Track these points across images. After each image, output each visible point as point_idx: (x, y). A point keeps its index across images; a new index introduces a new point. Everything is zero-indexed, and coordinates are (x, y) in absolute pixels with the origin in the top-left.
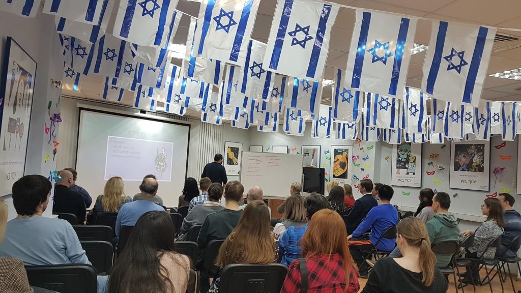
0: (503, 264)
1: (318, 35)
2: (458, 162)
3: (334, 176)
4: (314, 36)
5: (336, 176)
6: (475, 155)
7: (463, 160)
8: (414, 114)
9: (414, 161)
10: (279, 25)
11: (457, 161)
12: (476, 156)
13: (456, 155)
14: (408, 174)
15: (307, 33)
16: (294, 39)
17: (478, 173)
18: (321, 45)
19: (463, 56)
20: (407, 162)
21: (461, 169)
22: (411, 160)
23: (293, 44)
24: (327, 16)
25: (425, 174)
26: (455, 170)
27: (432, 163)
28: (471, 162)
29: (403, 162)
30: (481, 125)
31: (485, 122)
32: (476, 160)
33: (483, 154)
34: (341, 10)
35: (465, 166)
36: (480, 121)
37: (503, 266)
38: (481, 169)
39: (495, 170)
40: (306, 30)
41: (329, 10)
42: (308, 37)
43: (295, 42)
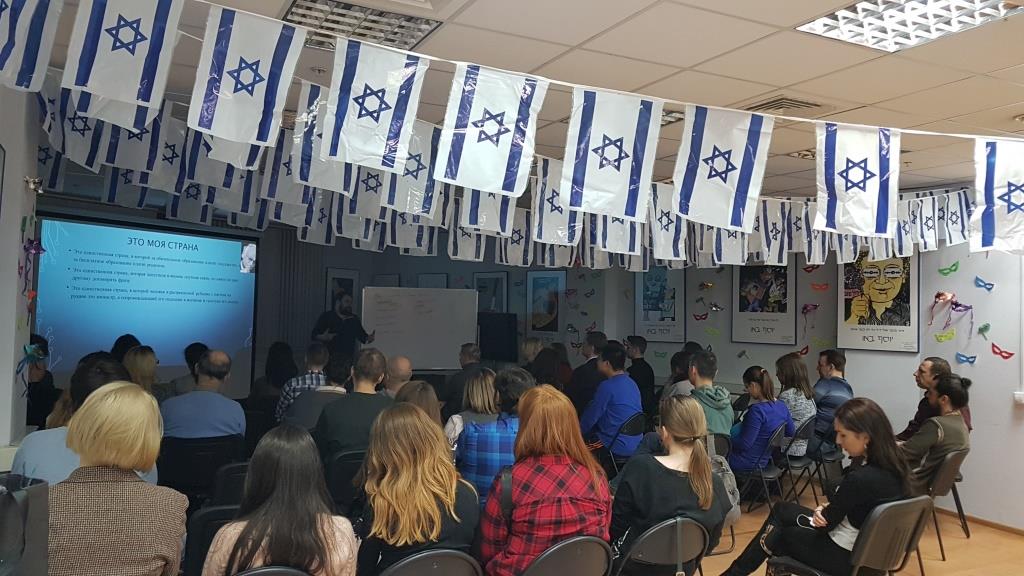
0: (818, 466)
1: (517, 126)
2: (746, 297)
3: (534, 328)
4: (512, 127)
5: (538, 326)
6: (772, 284)
7: (754, 292)
8: (666, 228)
9: (673, 298)
10: (457, 111)
11: (743, 294)
12: (774, 285)
13: (741, 285)
14: (663, 319)
15: (501, 123)
16: (482, 132)
17: (779, 315)
18: (523, 142)
19: (729, 157)
20: (661, 298)
21: (750, 308)
22: (668, 296)
23: (480, 140)
24: (530, 97)
25: (691, 319)
26: (742, 309)
27: (702, 299)
28: (767, 295)
29: (654, 298)
30: (773, 241)
31: (779, 236)
32: (775, 292)
33: (785, 283)
34: (551, 88)
35: (756, 304)
36: (771, 235)
37: (818, 469)
38: (782, 308)
39: (805, 308)
40: (499, 118)
41: (533, 87)
42: (503, 130)
43: (483, 136)
